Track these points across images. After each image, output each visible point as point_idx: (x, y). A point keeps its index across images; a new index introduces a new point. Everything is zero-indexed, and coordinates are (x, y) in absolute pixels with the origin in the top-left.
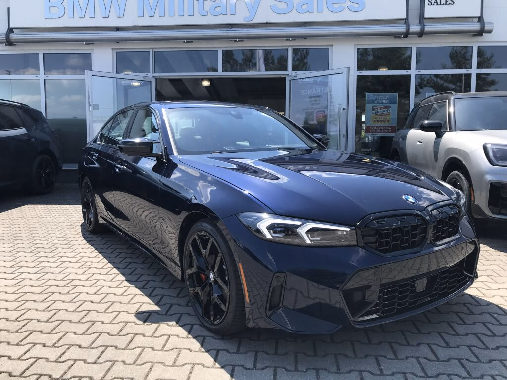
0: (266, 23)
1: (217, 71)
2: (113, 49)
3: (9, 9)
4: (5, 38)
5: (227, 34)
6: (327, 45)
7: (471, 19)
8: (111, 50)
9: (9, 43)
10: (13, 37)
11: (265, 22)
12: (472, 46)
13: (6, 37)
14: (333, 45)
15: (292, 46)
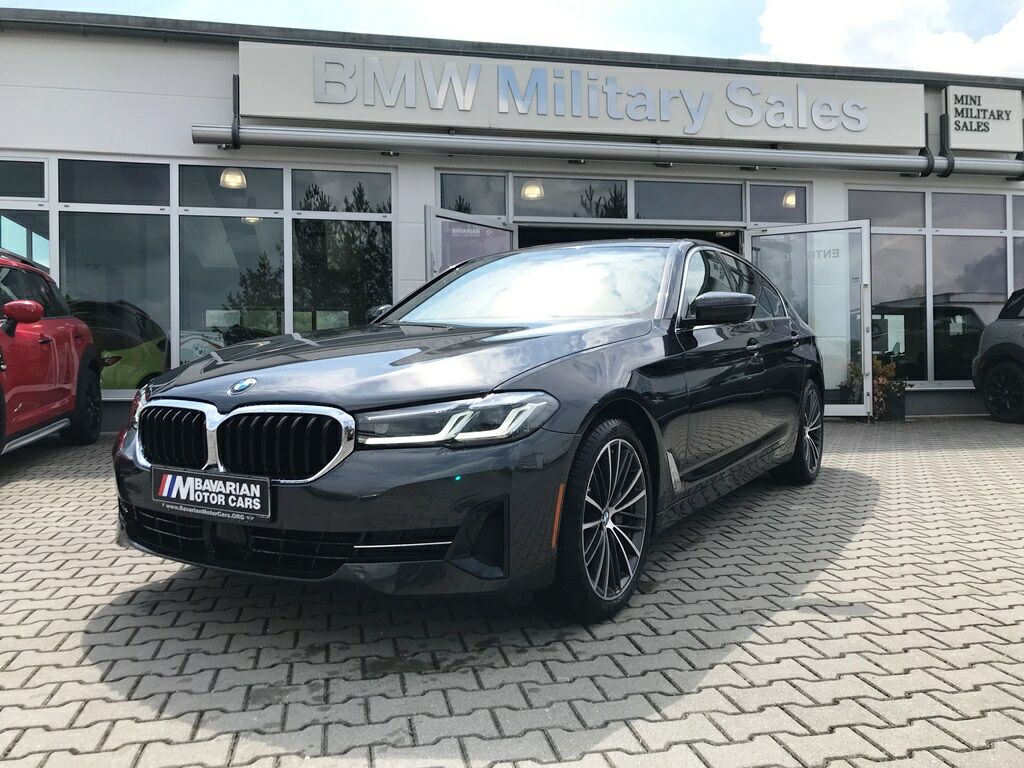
1: (626, 216)
2: (436, 168)
3: (236, 79)
4: (230, 134)
6: (804, 182)
7: (1005, 155)
8: (434, 170)
9: (236, 143)
10: (248, 131)
11: (717, 137)
12: (1005, 196)
13: (233, 133)
14: (811, 182)
15: (750, 180)
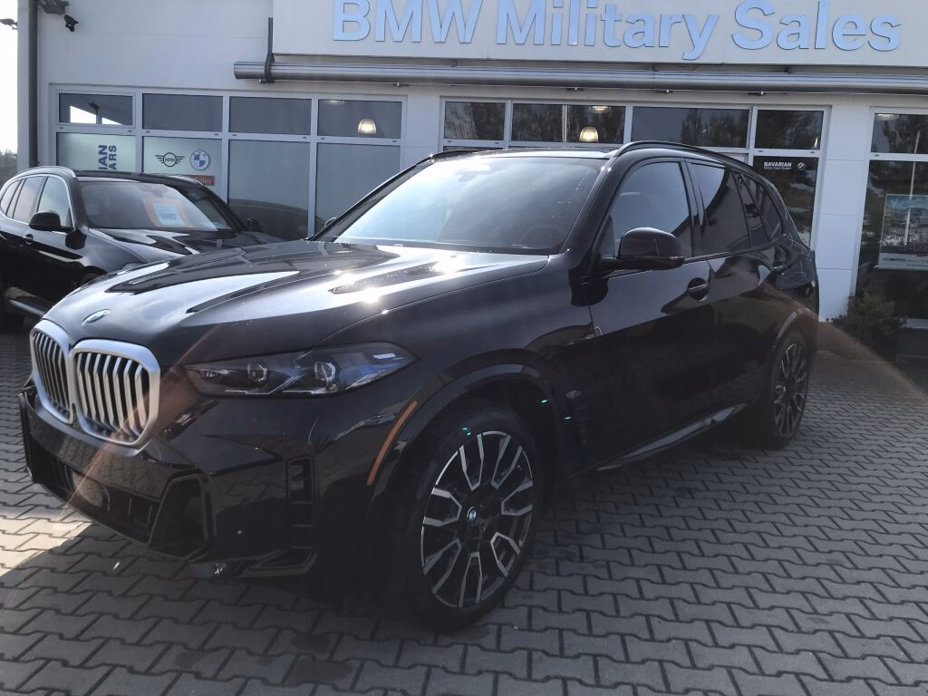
0: (721, 65)
1: (621, 142)
2: (441, 97)
3: (271, 21)
4: (263, 71)
5: (652, 80)
6: (821, 106)
8: (439, 98)
9: (269, 78)
10: (276, 70)
11: (719, 61)
13: (266, 70)
14: (831, 106)
15: (759, 105)
